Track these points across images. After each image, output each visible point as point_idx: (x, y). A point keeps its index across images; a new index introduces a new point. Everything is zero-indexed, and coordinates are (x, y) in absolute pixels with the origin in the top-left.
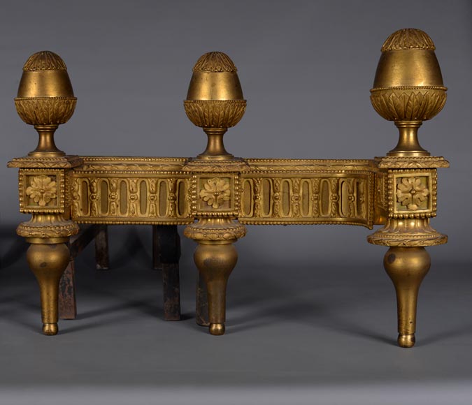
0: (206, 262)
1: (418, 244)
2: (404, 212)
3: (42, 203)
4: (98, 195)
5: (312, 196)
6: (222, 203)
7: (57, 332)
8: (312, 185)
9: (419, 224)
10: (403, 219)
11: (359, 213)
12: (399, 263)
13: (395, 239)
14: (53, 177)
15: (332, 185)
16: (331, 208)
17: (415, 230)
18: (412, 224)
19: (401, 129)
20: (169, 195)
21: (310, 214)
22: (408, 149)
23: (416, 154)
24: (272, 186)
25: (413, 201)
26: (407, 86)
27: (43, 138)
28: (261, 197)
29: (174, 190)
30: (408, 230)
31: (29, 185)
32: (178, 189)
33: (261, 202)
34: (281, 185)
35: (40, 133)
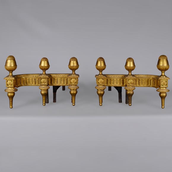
0: (129, 94)
1: (165, 92)
2: (163, 87)
3: (101, 83)
4: (109, 81)
5: (146, 82)
6: (132, 84)
8: (146, 80)
9: (165, 88)
10: (162, 88)
11: (154, 85)
12: (162, 95)
13: (161, 91)
14: (103, 79)
15: (149, 80)
16: (149, 84)
17: (164, 89)
18: (164, 88)
19: (162, 72)
20: (122, 82)
21: (146, 85)
22: (163, 76)
23: (164, 77)
24: (139, 80)
25: (164, 85)
26: (163, 66)
28: (137, 82)
29: (122, 81)
30: (163, 89)
31: (99, 80)
32: (123, 81)
33: (137, 83)
34: (141, 80)
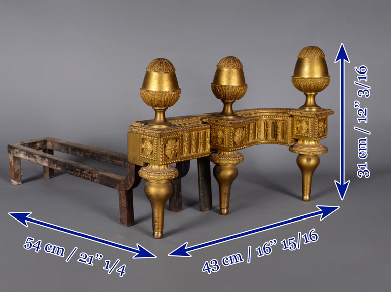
7: (161, 237)
19: (307, 96)
27: (158, 115)
35: (156, 111)
